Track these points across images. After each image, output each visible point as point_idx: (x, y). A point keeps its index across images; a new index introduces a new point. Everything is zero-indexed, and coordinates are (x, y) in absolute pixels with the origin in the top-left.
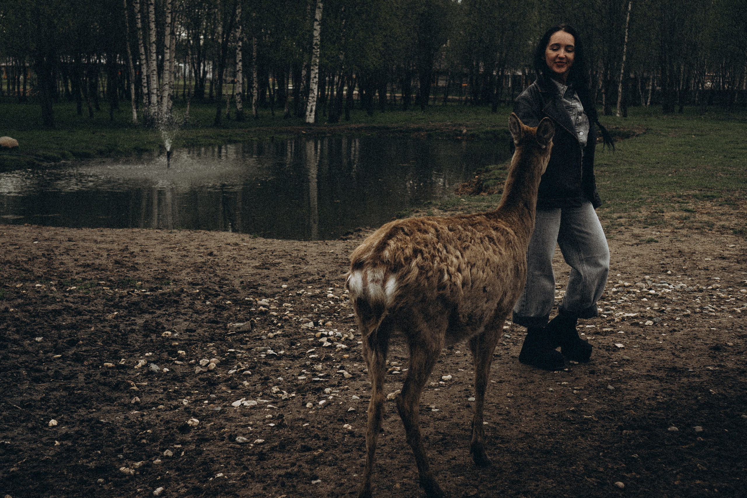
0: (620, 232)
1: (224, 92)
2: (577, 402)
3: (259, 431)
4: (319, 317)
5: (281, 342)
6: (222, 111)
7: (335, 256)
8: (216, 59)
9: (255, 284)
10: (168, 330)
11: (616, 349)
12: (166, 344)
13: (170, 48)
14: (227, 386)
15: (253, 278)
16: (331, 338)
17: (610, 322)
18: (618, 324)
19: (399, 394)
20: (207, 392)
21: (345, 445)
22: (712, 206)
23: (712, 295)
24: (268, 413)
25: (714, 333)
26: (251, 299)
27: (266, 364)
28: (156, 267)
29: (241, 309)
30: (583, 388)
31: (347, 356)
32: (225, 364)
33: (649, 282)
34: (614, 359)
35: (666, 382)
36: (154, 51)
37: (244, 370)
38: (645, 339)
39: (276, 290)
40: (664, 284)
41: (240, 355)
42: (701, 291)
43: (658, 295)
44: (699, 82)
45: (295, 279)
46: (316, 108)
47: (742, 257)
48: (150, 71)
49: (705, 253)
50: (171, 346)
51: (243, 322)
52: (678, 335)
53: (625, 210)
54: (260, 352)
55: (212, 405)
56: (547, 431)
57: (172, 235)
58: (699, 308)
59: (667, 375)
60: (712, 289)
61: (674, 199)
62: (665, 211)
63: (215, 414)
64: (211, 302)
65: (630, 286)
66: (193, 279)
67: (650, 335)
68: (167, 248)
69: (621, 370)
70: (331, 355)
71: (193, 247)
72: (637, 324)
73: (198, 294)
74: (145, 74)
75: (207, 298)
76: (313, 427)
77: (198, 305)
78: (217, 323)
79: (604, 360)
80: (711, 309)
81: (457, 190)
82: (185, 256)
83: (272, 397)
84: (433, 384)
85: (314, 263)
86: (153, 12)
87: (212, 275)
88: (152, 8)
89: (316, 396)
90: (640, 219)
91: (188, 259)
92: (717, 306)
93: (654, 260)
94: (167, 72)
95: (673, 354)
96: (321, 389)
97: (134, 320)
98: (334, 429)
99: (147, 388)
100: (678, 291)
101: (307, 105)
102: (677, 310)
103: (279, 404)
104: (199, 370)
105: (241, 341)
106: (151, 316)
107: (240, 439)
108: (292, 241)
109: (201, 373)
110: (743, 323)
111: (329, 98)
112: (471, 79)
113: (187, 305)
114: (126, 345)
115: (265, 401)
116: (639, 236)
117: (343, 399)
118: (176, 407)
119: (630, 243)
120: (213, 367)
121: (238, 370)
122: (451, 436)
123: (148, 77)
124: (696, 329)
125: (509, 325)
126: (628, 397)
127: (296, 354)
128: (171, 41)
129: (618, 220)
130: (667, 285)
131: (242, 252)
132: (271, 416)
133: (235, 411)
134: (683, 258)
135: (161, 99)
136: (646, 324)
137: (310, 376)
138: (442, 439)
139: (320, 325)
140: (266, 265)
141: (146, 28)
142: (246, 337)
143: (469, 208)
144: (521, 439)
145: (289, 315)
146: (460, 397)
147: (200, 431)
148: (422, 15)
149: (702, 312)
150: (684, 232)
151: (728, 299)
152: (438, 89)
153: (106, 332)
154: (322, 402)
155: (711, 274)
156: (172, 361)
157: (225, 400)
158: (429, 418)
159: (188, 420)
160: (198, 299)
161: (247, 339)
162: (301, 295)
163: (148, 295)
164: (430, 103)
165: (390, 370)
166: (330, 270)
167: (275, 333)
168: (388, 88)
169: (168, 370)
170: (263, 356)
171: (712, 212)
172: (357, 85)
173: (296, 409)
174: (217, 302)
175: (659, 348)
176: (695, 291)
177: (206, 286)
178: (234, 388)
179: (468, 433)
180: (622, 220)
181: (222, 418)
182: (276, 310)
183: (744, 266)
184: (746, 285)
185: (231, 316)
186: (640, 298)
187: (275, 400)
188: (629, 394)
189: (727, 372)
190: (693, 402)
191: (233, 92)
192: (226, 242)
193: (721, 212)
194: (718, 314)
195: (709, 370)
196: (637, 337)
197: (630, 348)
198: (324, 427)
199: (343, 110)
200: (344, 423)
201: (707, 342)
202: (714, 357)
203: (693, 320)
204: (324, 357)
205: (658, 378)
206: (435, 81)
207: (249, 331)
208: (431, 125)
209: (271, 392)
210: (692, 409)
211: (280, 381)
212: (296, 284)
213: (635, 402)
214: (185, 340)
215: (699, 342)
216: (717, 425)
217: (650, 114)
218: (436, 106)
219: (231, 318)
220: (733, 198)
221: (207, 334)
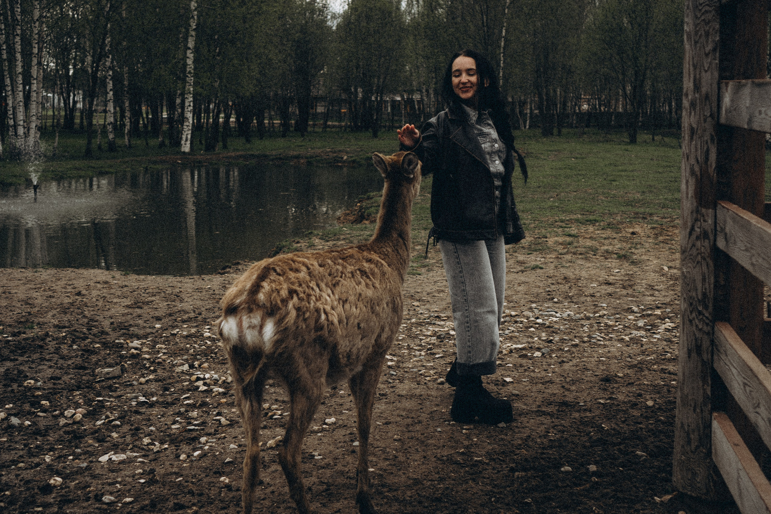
1: (94, 122)
2: (466, 443)
3: (127, 489)
4: (195, 358)
5: (153, 387)
6: (93, 141)
7: (211, 292)
8: (86, 88)
9: (126, 324)
10: (31, 379)
11: (505, 384)
12: (28, 394)
13: (36, 79)
14: (94, 438)
15: (124, 318)
16: (208, 381)
18: (506, 357)
19: (280, 441)
20: (72, 446)
21: (222, 501)
22: (595, 230)
24: (138, 468)
25: (603, 363)
26: (122, 341)
27: (137, 412)
28: (20, 310)
29: (111, 352)
30: (472, 427)
31: (225, 400)
32: (92, 415)
33: (536, 311)
35: (557, 418)
36: (21, 82)
37: (113, 420)
38: (534, 371)
39: (149, 331)
40: (551, 313)
41: (109, 404)
42: (588, 318)
43: (545, 324)
44: (576, 104)
45: (170, 318)
46: (191, 137)
47: (628, 282)
48: (16, 102)
49: (591, 279)
50: (34, 396)
51: (113, 367)
52: (566, 366)
54: (131, 399)
55: (77, 461)
56: (437, 476)
57: (36, 274)
58: (588, 337)
59: (558, 411)
60: (600, 316)
61: (557, 223)
63: (80, 471)
64: (79, 346)
65: (517, 315)
66: (59, 321)
67: (539, 368)
68: (32, 289)
70: (208, 400)
71: (59, 287)
72: (525, 356)
73: (65, 338)
74: (11, 105)
75: (74, 342)
76: (187, 482)
77: (65, 350)
78: (85, 368)
80: (599, 338)
81: (339, 219)
82: (51, 297)
83: (143, 449)
84: (316, 428)
85: (189, 300)
86: (19, 43)
87: (80, 317)
88: (18, 39)
89: (191, 447)
90: (524, 245)
91: (54, 300)
92: (605, 335)
93: (539, 287)
94: (34, 103)
95: (563, 387)
96: (195, 439)
98: (210, 483)
99: (7, 445)
100: (565, 320)
101: (182, 134)
102: (565, 340)
103: (151, 457)
104: (64, 422)
105: (110, 388)
106: (12, 364)
107: (107, 498)
108: (166, 277)
109: (66, 425)
110: (631, 352)
111: (205, 126)
112: (350, 105)
113: (52, 350)
115: (135, 454)
116: (524, 263)
117: (219, 449)
118: (38, 465)
119: (515, 270)
120: (79, 419)
121: (107, 420)
122: (336, 486)
123: (14, 108)
124: (585, 359)
125: (394, 361)
126: (518, 435)
127: (170, 400)
128: (38, 71)
130: (554, 313)
131: (113, 291)
132: (141, 471)
133: (102, 467)
134: (569, 284)
135: (28, 130)
136: (535, 355)
137: (184, 424)
138: (326, 490)
139: (196, 368)
140: (139, 304)
141: (12, 60)
142: (115, 383)
143: (352, 237)
144: (409, 486)
145: (163, 357)
146: (345, 442)
147: (63, 491)
149: (590, 341)
150: (569, 257)
151: (616, 326)
152: (317, 115)
154: (196, 453)
155: (597, 301)
156: (34, 413)
157: (90, 454)
158: (311, 466)
159: (50, 480)
160: (65, 343)
161: (117, 385)
162: (176, 335)
163: (10, 341)
164: (309, 129)
165: (270, 414)
166: (207, 308)
167: (147, 378)
168: (266, 115)
169: (30, 423)
170: (134, 403)
171: (595, 236)
172: (233, 112)
173: (169, 462)
174: (85, 346)
175: (548, 382)
176: (583, 319)
177: (73, 328)
178: (101, 441)
179: (353, 482)
181: (88, 476)
182: (148, 353)
183: (630, 291)
184: (633, 312)
185: (100, 361)
186: (528, 328)
187: (146, 452)
188: (520, 432)
189: (618, 405)
190: (585, 439)
191: (105, 121)
192: (95, 280)
193: (604, 236)
194: (607, 343)
195: (600, 403)
196: (525, 370)
197: (519, 382)
198: (199, 481)
199: (220, 139)
200: (221, 476)
201: (597, 374)
202: (605, 390)
203: (582, 349)
204: (200, 402)
205: (549, 414)
206: (313, 107)
207: (119, 377)
208: (311, 152)
209: (142, 444)
210: (584, 447)
211: (152, 431)
212: (170, 323)
213: (526, 441)
214: (49, 389)
215: (588, 373)
216: (611, 463)
217: (529, 138)
218: (317, 132)
219: (100, 363)
220: (614, 222)
221: (73, 381)
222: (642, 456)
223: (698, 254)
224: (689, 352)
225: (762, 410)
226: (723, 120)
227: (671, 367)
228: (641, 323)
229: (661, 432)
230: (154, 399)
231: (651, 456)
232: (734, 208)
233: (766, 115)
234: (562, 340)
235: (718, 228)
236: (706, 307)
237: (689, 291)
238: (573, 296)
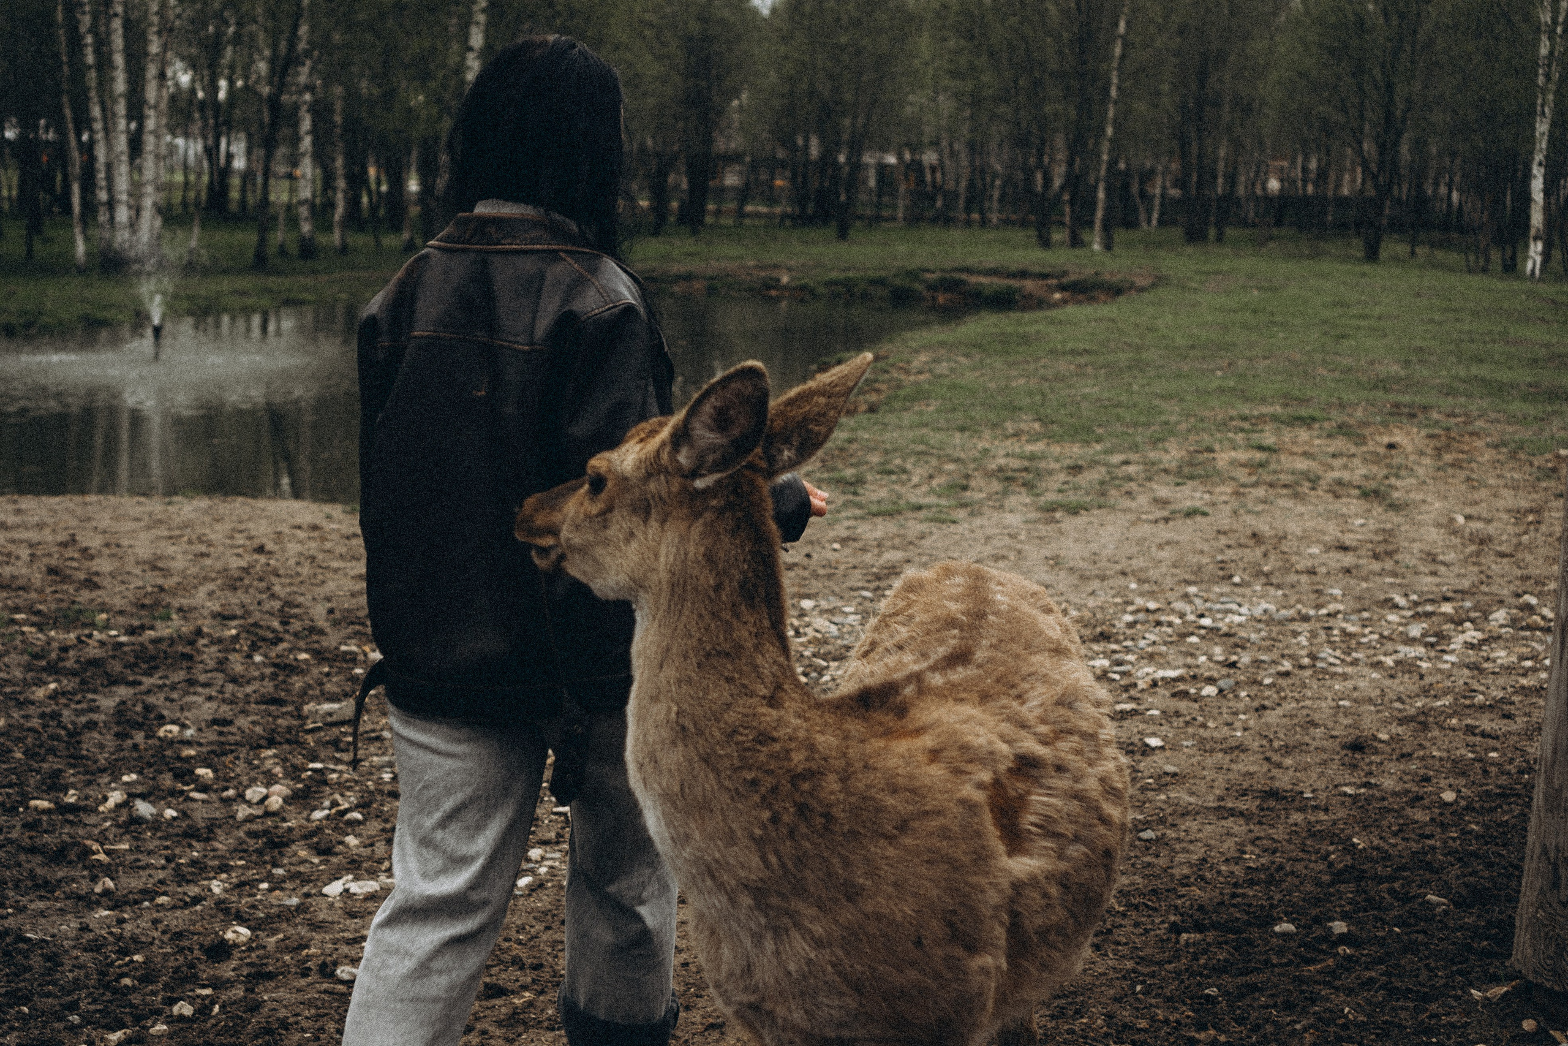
0: (1128, 493)
1: (272, 198)
6: (269, 236)
8: (254, 129)
9: (359, 614)
10: (172, 723)
11: (1147, 750)
12: (167, 753)
13: (156, 107)
14: (310, 847)
15: (354, 601)
17: (1127, 691)
18: (1145, 695)
20: (265, 862)
22: (1312, 438)
23: (1330, 628)
25: (1346, 711)
26: (354, 648)
28: (140, 581)
29: (332, 671)
32: (302, 798)
33: (1198, 601)
34: (1146, 773)
35: (1260, 823)
36: (123, 113)
37: (346, 811)
38: (1204, 726)
40: (1228, 606)
41: (335, 776)
42: (1305, 619)
43: (1218, 629)
44: (1257, 178)
47: (1381, 548)
48: (113, 155)
49: (1306, 538)
50: (179, 758)
51: (338, 700)
52: (1271, 717)
53: (1135, 448)
54: (380, 768)
55: (277, 892)
57: (173, 509)
58: (1308, 656)
59: (1260, 808)
60: (1329, 615)
62: (1217, 448)
63: (286, 914)
64: (265, 657)
65: (1158, 610)
66: (222, 605)
67: (1215, 719)
68: (164, 538)
69: (1163, 797)
71: (219, 535)
72: (1183, 695)
73: (236, 639)
74: (102, 160)
75: (254, 648)
77: (237, 664)
78: (281, 703)
80: (1332, 660)
82: (202, 555)
86: (120, 32)
87: (264, 596)
88: (117, 23)
90: (1166, 465)
91: (209, 562)
92: (1344, 653)
93: (1202, 552)
94: (151, 156)
95: (1267, 759)
97: (94, 701)
99: (130, 858)
100: (1260, 621)
102: (1263, 662)
104: (246, 813)
105: (335, 744)
106: (131, 690)
107: (344, 971)
109: (250, 819)
110: (1402, 689)
112: (794, 172)
113: (212, 664)
114: (76, 759)
116: (1168, 503)
118: (197, 900)
119: (1150, 517)
120: (276, 806)
121: (333, 811)
123: (109, 166)
124: (1308, 703)
126: (1182, 858)
128: (158, 92)
129: (1124, 468)
130: (1235, 606)
131: (328, 545)
133: (331, 906)
134: (1263, 549)
135: (138, 213)
136: (1203, 693)
141: (104, 65)
142: (345, 734)
147: (254, 955)
149: (1314, 666)
150: (1261, 492)
151: (1365, 636)
152: (724, 192)
153: (30, 729)
155: (1321, 583)
156: (182, 792)
157: (304, 878)
159: (225, 931)
160: (236, 651)
161: (349, 739)
163: (123, 644)
164: (709, 220)
169: (175, 814)
170: (386, 777)
171: (1312, 451)
174: (278, 656)
175: (1236, 748)
176: (1295, 620)
177: (252, 620)
178: (325, 852)
181: (302, 924)
183: (1388, 565)
184: (1396, 607)
185: (310, 687)
186: (1183, 636)
188: (1184, 851)
189: (1384, 799)
190: (1321, 866)
191: (293, 197)
192: (291, 521)
193: (1331, 450)
194: (1349, 670)
195: (1345, 794)
196: (1187, 723)
197: (1177, 747)
201: (1335, 733)
202: (1354, 767)
203: (1298, 683)
205: (1242, 814)
206: (717, 174)
208: (714, 267)
210: (1319, 883)
213: (1199, 869)
214: (211, 743)
215: (1319, 732)
216: (1377, 919)
217: (1160, 245)
218: (721, 227)
219: (311, 692)
220: (1352, 421)
221: (258, 729)
222: (1439, 904)
227: (1486, 723)
228: (1414, 631)
229: (1473, 855)
231: (1458, 905)
234: (1257, 663)
238: (1271, 573)
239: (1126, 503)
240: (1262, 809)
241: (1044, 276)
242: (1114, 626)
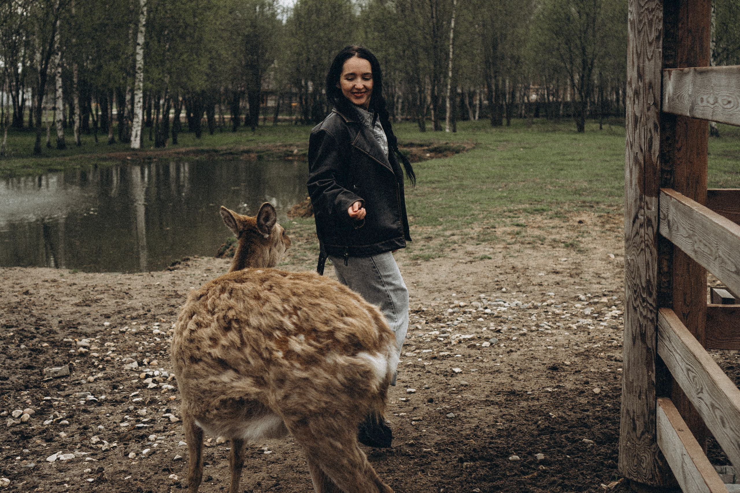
0: (453, 249)
1: (43, 119)
2: (415, 434)
3: (76, 490)
4: (144, 356)
5: (102, 385)
6: (42, 138)
7: (161, 288)
8: (35, 86)
9: (74, 323)
11: (453, 374)
14: (42, 439)
15: (72, 316)
16: (157, 378)
17: (446, 346)
18: (455, 347)
20: (20, 446)
22: (543, 219)
23: (547, 312)
24: (86, 467)
25: (550, 351)
26: (70, 340)
27: (85, 411)
29: (59, 351)
30: (421, 418)
31: (174, 397)
32: (40, 414)
33: (484, 301)
34: (453, 385)
35: (506, 407)
37: (61, 420)
38: (482, 361)
39: (97, 328)
40: (499, 303)
41: (57, 403)
42: (536, 307)
43: (493, 314)
44: (525, 94)
45: (119, 316)
46: (141, 133)
47: (574, 272)
49: (538, 268)
51: (61, 366)
52: (515, 356)
53: (458, 227)
54: (79, 398)
55: (25, 461)
56: (386, 468)
58: (536, 325)
59: (506, 400)
60: (548, 305)
61: (505, 214)
62: (497, 226)
63: (29, 472)
64: (27, 346)
65: (465, 306)
66: (7, 321)
67: (487, 357)
69: (460, 396)
70: (157, 397)
71: (7, 286)
72: (474, 346)
73: (12, 337)
75: (21, 341)
76: (136, 480)
77: (12, 349)
78: (33, 368)
79: (441, 386)
80: (547, 327)
81: (289, 212)
83: (91, 448)
85: (138, 297)
87: (28, 316)
89: (140, 445)
90: (472, 235)
92: (553, 323)
93: (488, 277)
95: (511, 376)
96: (144, 437)
98: (159, 480)
100: (513, 309)
101: (132, 130)
102: (513, 329)
103: (99, 456)
104: (12, 422)
105: (58, 387)
108: (116, 274)
109: (14, 425)
110: (578, 340)
111: (155, 121)
112: (301, 98)
113: (0, 350)
115: (84, 453)
116: (473, 254)
117: (168, 446)
119: (464, 261)
120: (27, 419)
121: (55, 420)
122: (285, 480)
124: (533, 348)
126: (467, 426)
127: (119, 398)
129: (452, 237)
130: (502, 303)
131: (60, 289)
132: (89, 470)
133: (50, 467)
134: (517, 274)
136: (483, 345)
137: (133, 422)
138: (275, 485)
139: (145, 365)
140: (87, 302)
142: (63, 382)
143: (301, 231)
145: (112, 355)
147: (11, 492)
148: (248, 36)
149: (538, 330)
150: (517, 247)
151: (563, 314)
152: (266, 110)
154: (145, 451)
155: (545, 290)
157: (38, 454)
158: (261, 461)
160: (12, 343)
161: (65, 384)
162: (125, 332)
164: (260, 123)
166: (156, 304)
167: (95, 377)
168: (217, 110)
170: (82, 402)
171: (543, 226)
172: (183, 107)
173: (117, 461)
174: (33, 345)
175: (497, 371)
176: (530, 308)
177: (21, 328)
178: (49, 440)
180: (455, 238)
181: (35, 476)
182: (97, 351)
183: (577, 280)
184: (580, 300)
185: (48, 359)
186: (476, 318)
187: (94, 451)
188: (469, 422)
189: (565, 393)
190: (534, 427)
191: (54, 118)
192: (43, 278)
193: (551, 225)
194: (554, 331)
195: (547, 392)
196: (474, 360)
197: (468, 372)
198: (148, 478)
199: (170, 134)
200: (170, 473)
201: (545, 362)
202: (553, 378)
203: (529, 339)
204: (149, 400)
205: (497, 403)
206: (264, 101)
207: (66, 376)
208: (262, 146)
209: (90, 443)
210: (532, 436)
211: (100, 430)
212: (119, 321)
213: (475, 431)
215: (536, 362)
216: (559, 451)
217: (479, 128)
218: (267, 126)
219: (48, 362)
220: (562, 211)
221: (21, 381)
222: (589, 443)
223: (642, 242)
224: (634, 340)
225: (705, 395)
226: (666, 109)
227: (617, 354)
228: (588, 311)
229: (608, 419)
230: (103, 397)
231: (598, 443)
232: (677, 195)
233: (708, 102)
234: (511, 330)
235: (662, 216)
236: (650, 294)
237: (634, 279)
238: (521, 286)
239: (453, 254)
240: (507, 401)
241: (421, 146)
242: (443, 315)
